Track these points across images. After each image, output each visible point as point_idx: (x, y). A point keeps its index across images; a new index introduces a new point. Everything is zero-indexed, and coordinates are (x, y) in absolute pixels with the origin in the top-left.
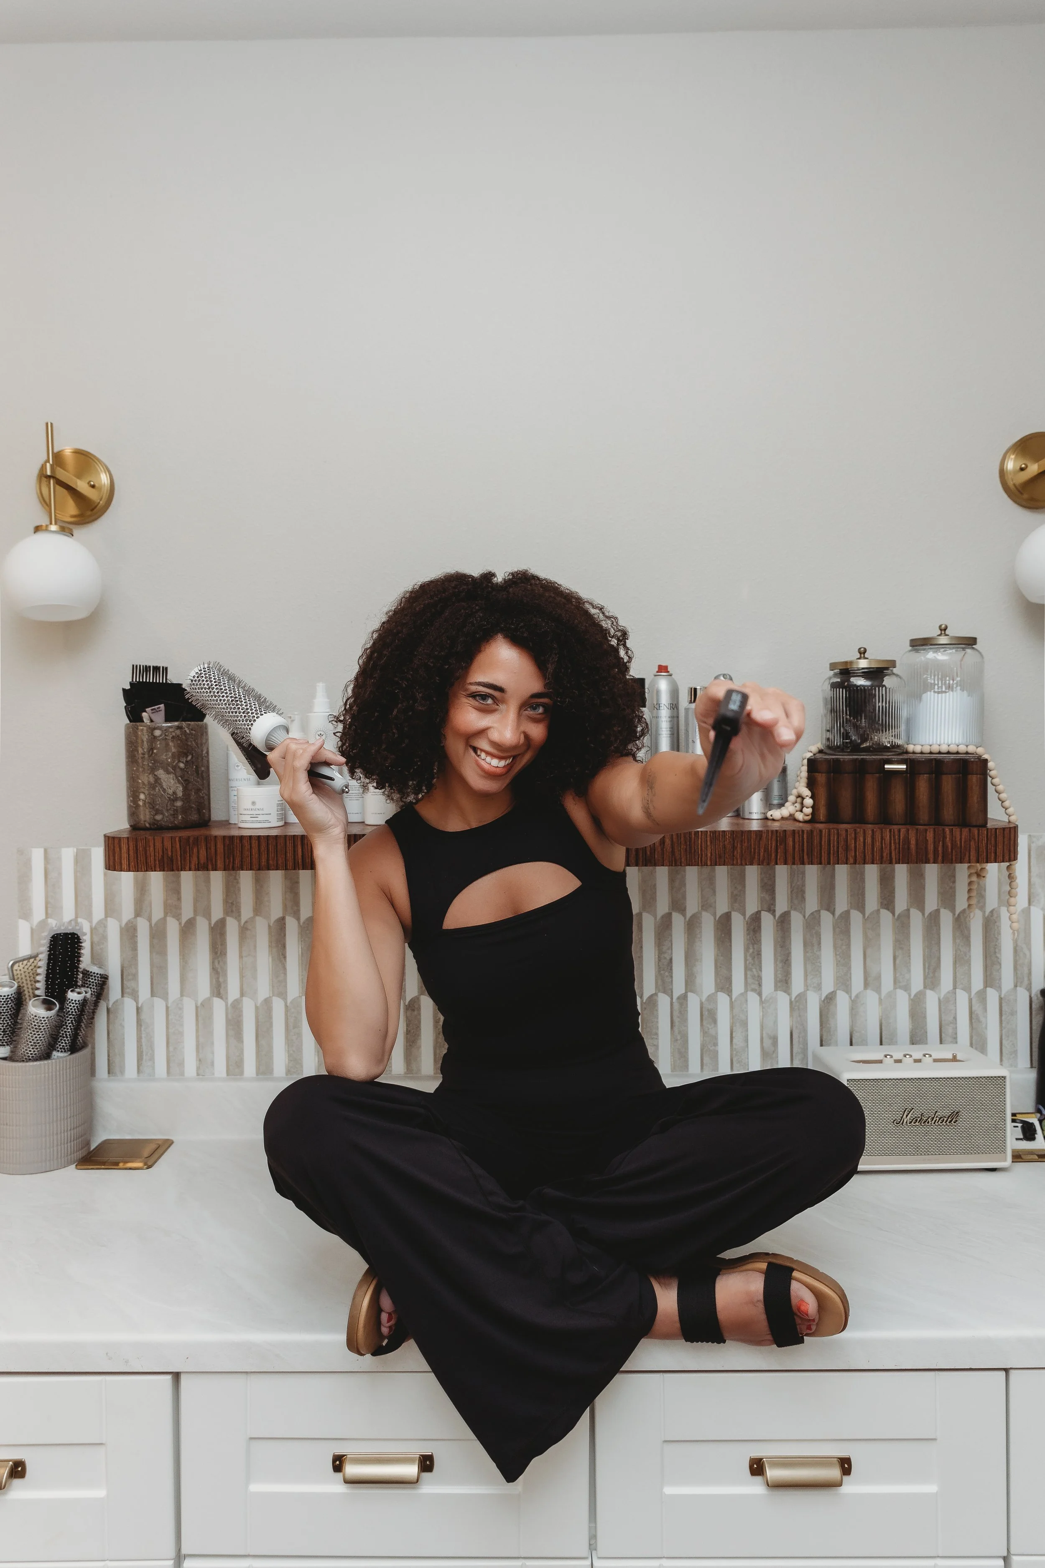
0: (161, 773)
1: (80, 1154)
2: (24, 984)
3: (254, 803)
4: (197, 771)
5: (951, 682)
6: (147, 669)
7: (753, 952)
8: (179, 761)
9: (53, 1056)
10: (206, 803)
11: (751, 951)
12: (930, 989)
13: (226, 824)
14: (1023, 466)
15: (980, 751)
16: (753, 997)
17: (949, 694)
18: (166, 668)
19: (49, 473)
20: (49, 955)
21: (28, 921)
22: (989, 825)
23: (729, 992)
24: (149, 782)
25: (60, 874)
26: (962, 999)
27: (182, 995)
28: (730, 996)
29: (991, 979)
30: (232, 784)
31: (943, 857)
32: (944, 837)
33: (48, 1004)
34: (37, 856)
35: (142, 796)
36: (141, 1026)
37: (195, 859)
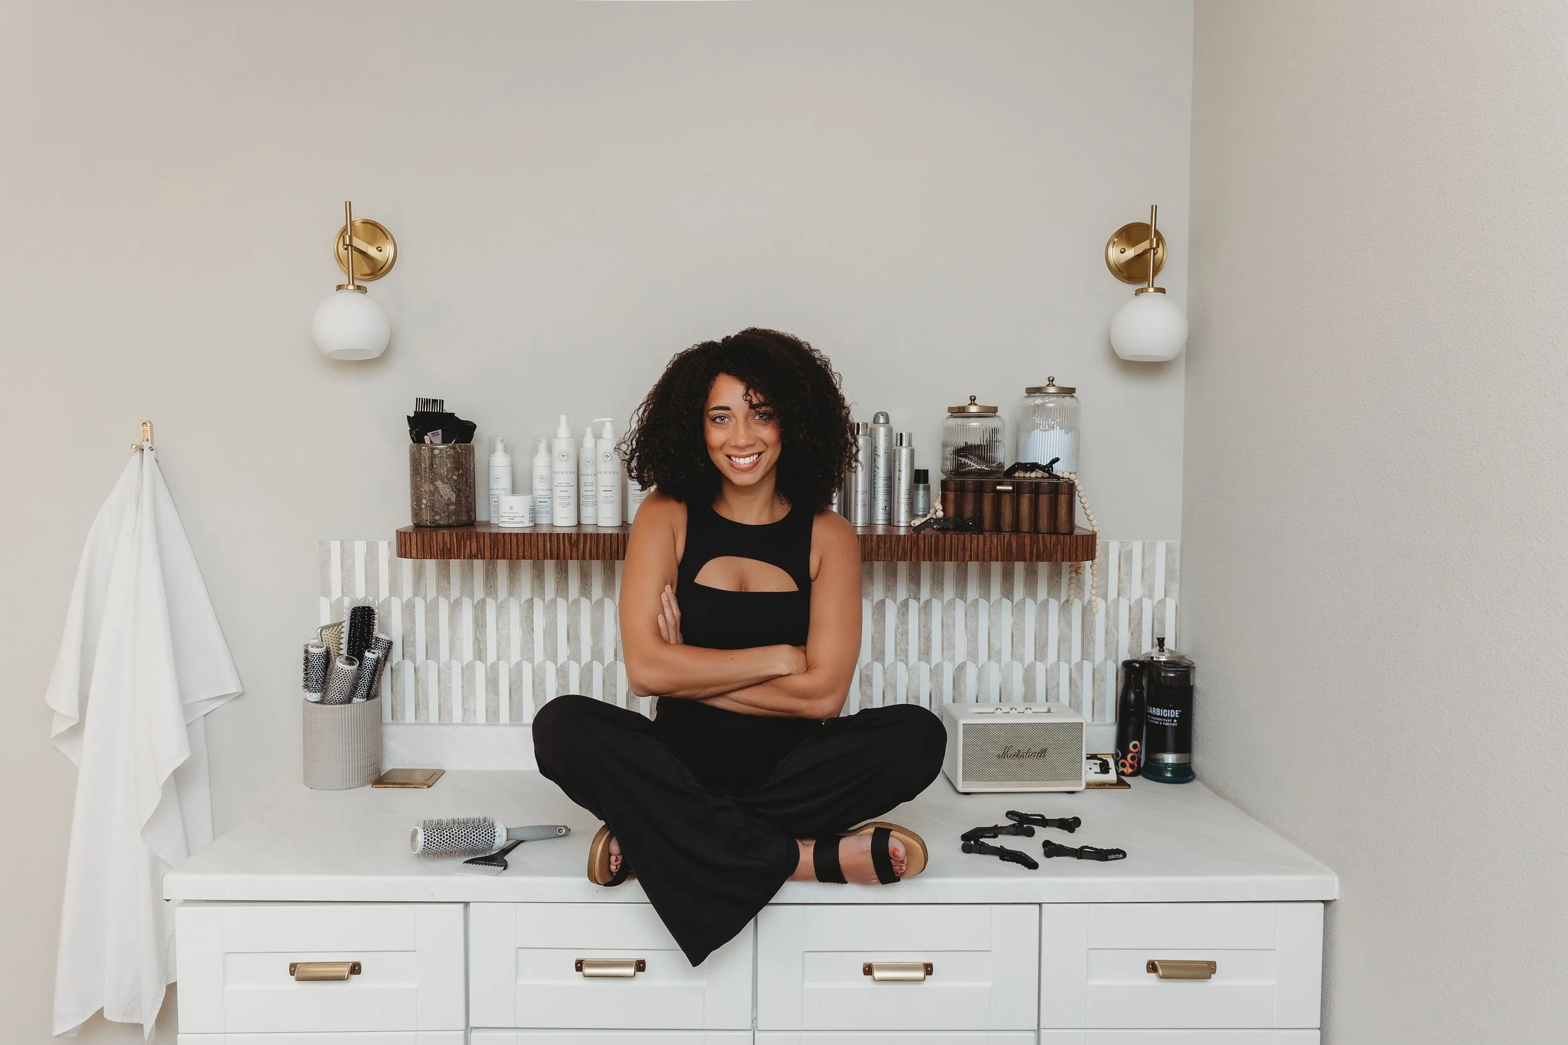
0: (439, 483)
1: (374, 777)
2: (330, 646)
3: (511, 508)
4: (466, 481)
5: (1053, 423)
6: (428, 401)
7: (902, 631)
8: (453, 474)
9: (353, 702)
10: (473, 508)
11: (900, 630)
12: (1039, 661)
13: (488, 524)
14: (1123, 250)
15: (1072, 477)
16: (901, 666)
17: (1051, 433)
18: (443, 401)
19: (348, 243)
20: (351, 623)
21: (328, 598)
22: (1077, 532)
23: (883, 662)
24: (429, 490)
25: (353, 561)
26: (1064, 668)
27: (451, 659)
28: (883, 665)
29: (1086, 654)
30: (492, 492)
31: (1037, 557)
32: (1038, 542)
33: (350, 662)
34: (335, 547)
35: (424, 501)
36: (418, 682)
37: (468, 550)
